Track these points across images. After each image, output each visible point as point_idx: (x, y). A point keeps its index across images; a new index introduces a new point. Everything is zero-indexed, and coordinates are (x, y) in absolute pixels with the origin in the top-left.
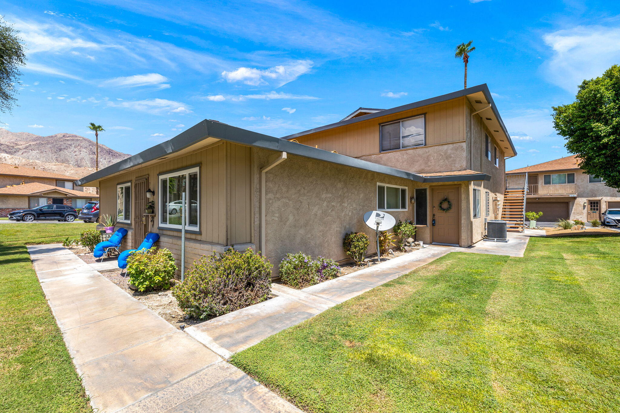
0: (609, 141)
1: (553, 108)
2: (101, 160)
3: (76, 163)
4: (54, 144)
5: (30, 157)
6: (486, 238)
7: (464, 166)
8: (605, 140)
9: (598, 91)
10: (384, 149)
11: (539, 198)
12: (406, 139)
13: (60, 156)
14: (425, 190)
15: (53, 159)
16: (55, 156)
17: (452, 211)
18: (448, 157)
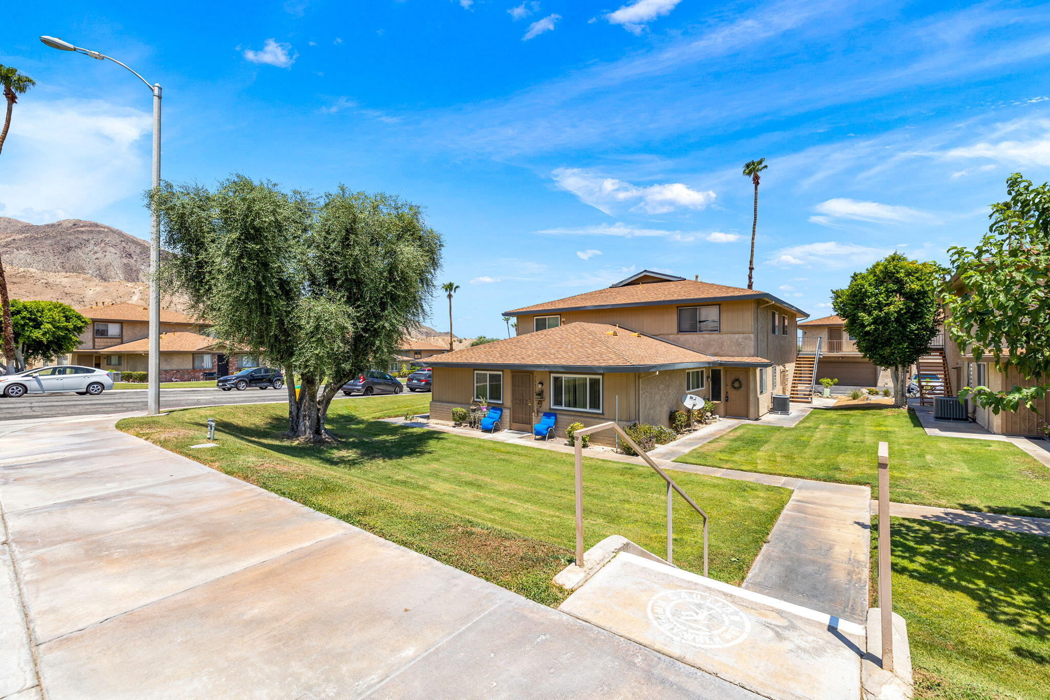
0: (871, 329)
1: (832, 290)
2: (143, 267)
3: (98, 272)
4: (58, 239)
5: (15, 262)
6: (772, 410)
7: (752, 354)
8: (868, 329)
9: (863, 286)
10: (681, 330)
11: (842, 357)
12: (702, 324)
13: (68, 260)
14: (720, 371)
15: (57, 265)
16: (59, 261)
17: (743, 389)
18: (739, 344)
